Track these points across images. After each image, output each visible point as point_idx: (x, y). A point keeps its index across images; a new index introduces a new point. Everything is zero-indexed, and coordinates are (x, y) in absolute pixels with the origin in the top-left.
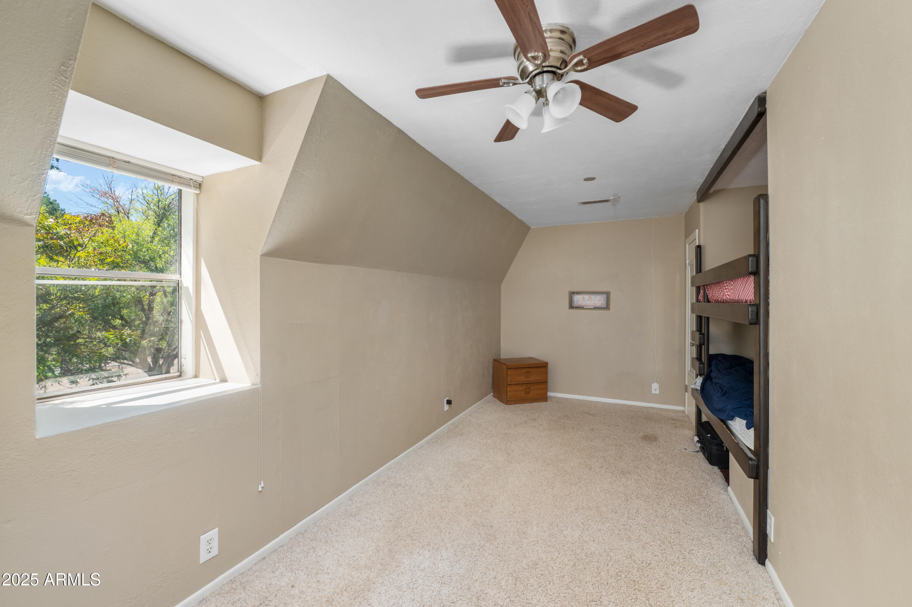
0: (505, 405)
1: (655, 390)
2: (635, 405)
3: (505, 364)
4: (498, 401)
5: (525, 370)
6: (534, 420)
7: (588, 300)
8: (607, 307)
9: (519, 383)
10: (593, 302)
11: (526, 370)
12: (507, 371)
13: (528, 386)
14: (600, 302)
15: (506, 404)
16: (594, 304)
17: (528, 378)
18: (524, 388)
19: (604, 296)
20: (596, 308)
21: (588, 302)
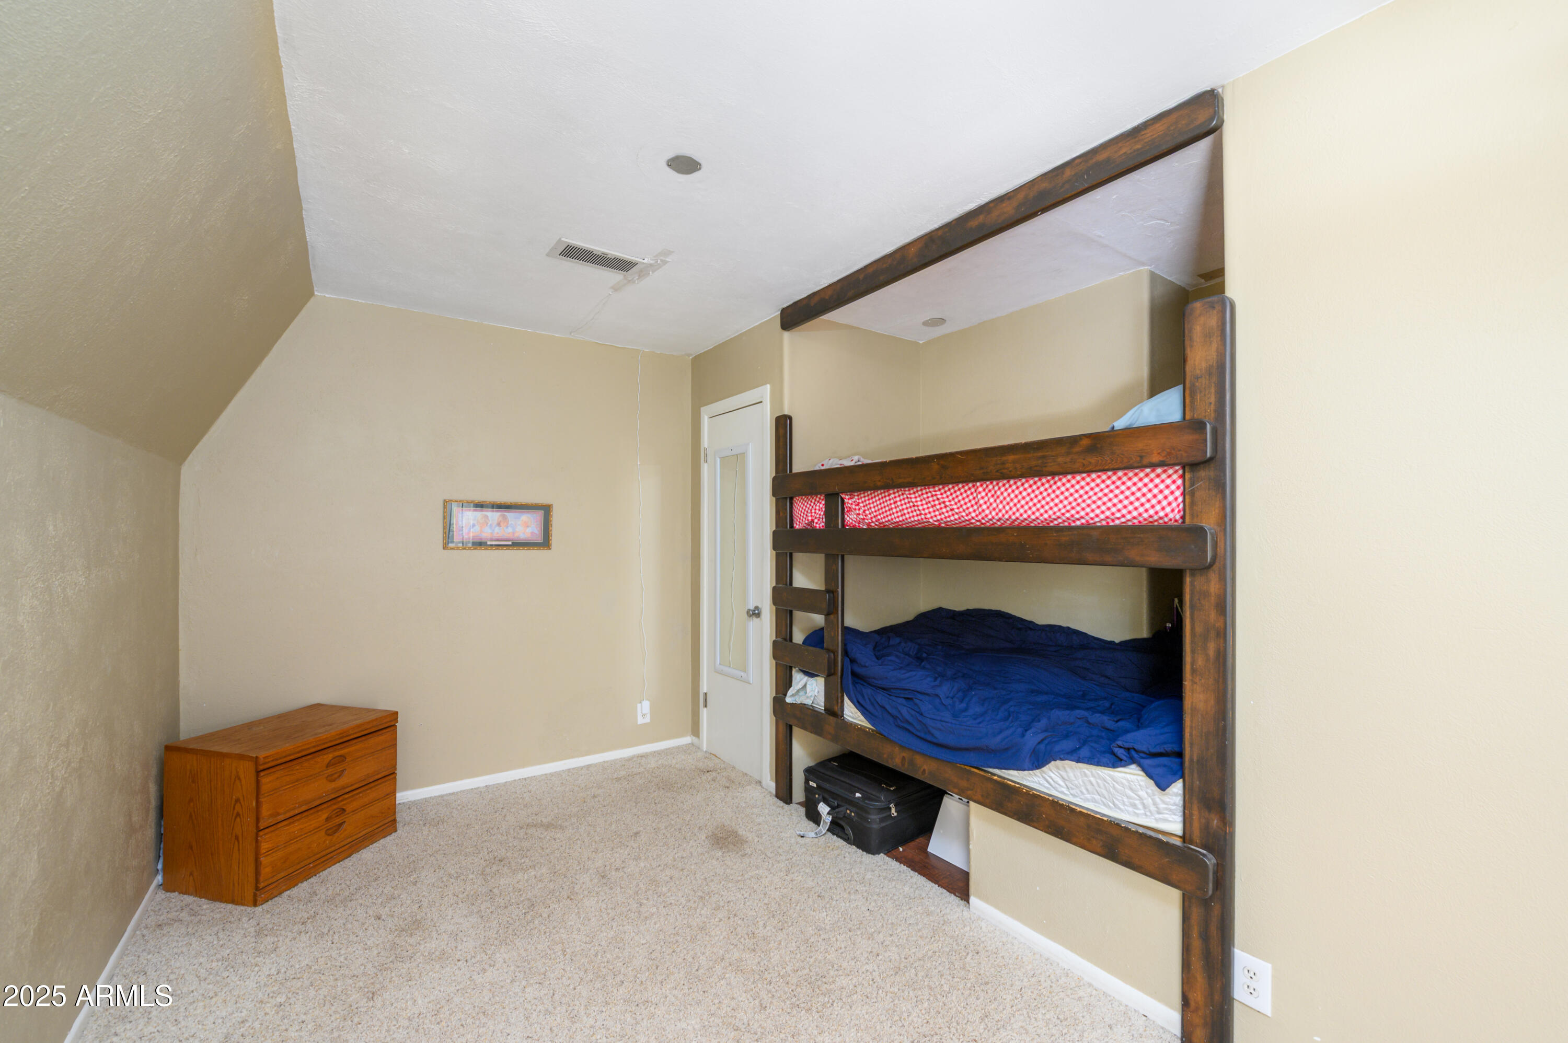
0: (250, 909)
1: (644, 715)
2: (606, 759)
3: (241, 757)
4: (205, 904)
5: (328, 757)
6: (413, 926)
7: (499, 524)
8: (545, 543)
9: (304, 808)
10: (510, 530)
11: (331, 756)
12: (258, 782)
13: (335, 807)
14: (529, 530)
15: (255, 904)
16: (514, 533)
17: (334, 780)
18: (325, 816)
19: (538, 516)
20: (518, 545)
21: (497, 530)
